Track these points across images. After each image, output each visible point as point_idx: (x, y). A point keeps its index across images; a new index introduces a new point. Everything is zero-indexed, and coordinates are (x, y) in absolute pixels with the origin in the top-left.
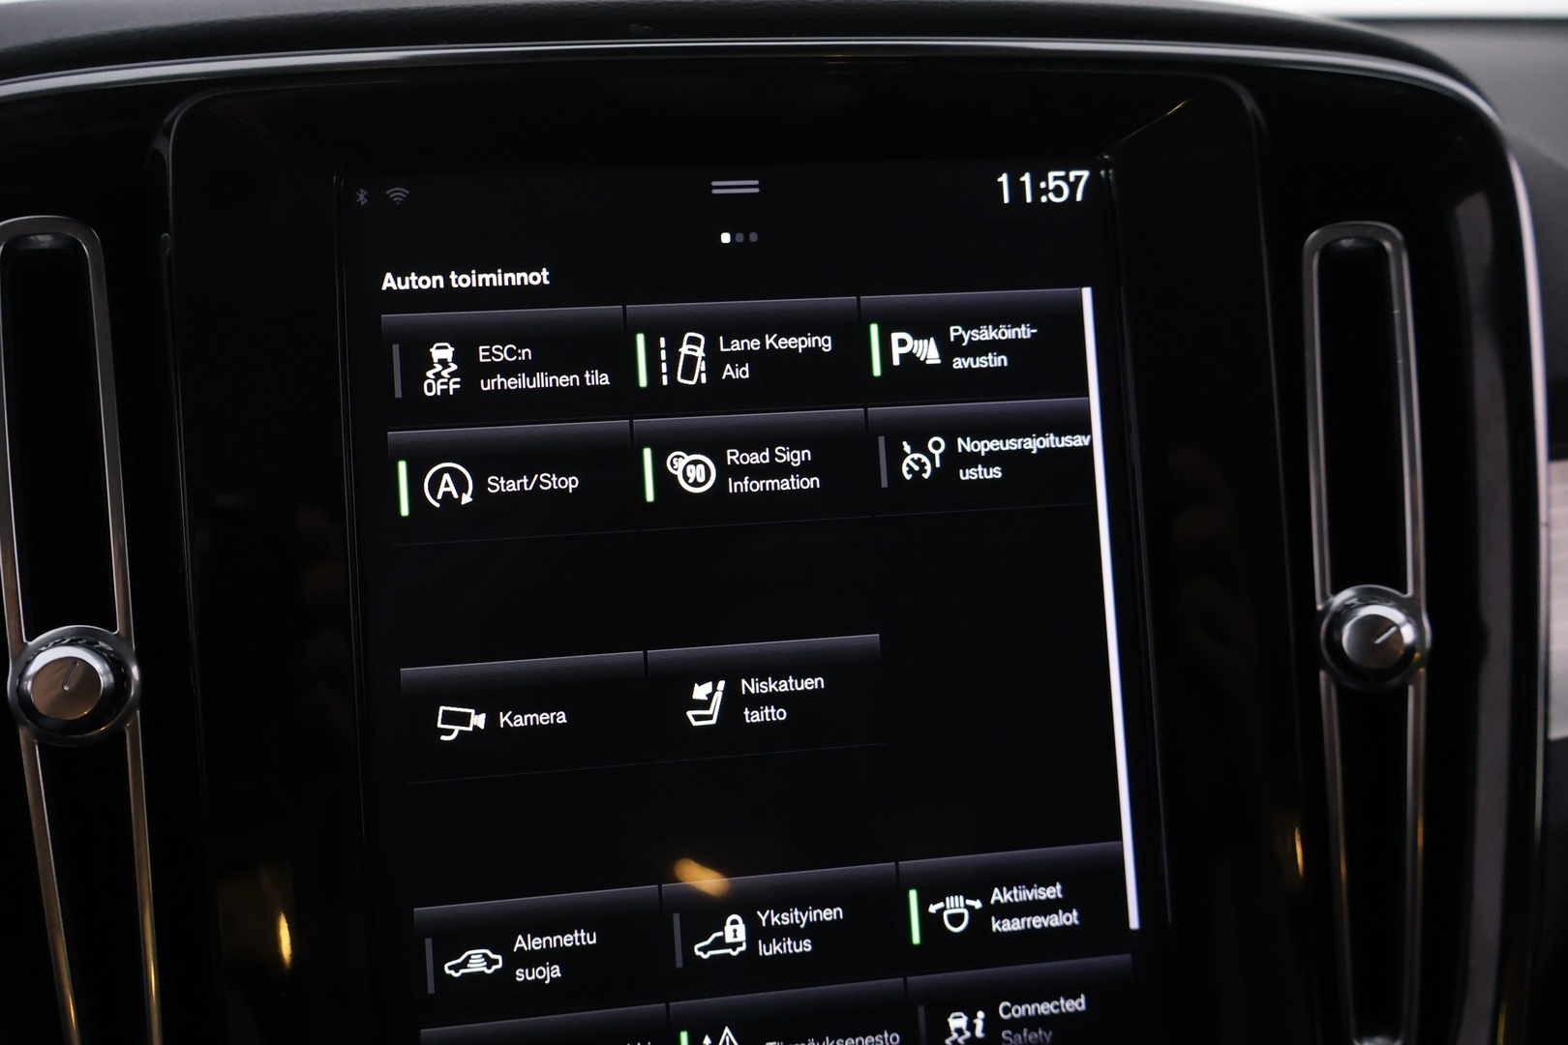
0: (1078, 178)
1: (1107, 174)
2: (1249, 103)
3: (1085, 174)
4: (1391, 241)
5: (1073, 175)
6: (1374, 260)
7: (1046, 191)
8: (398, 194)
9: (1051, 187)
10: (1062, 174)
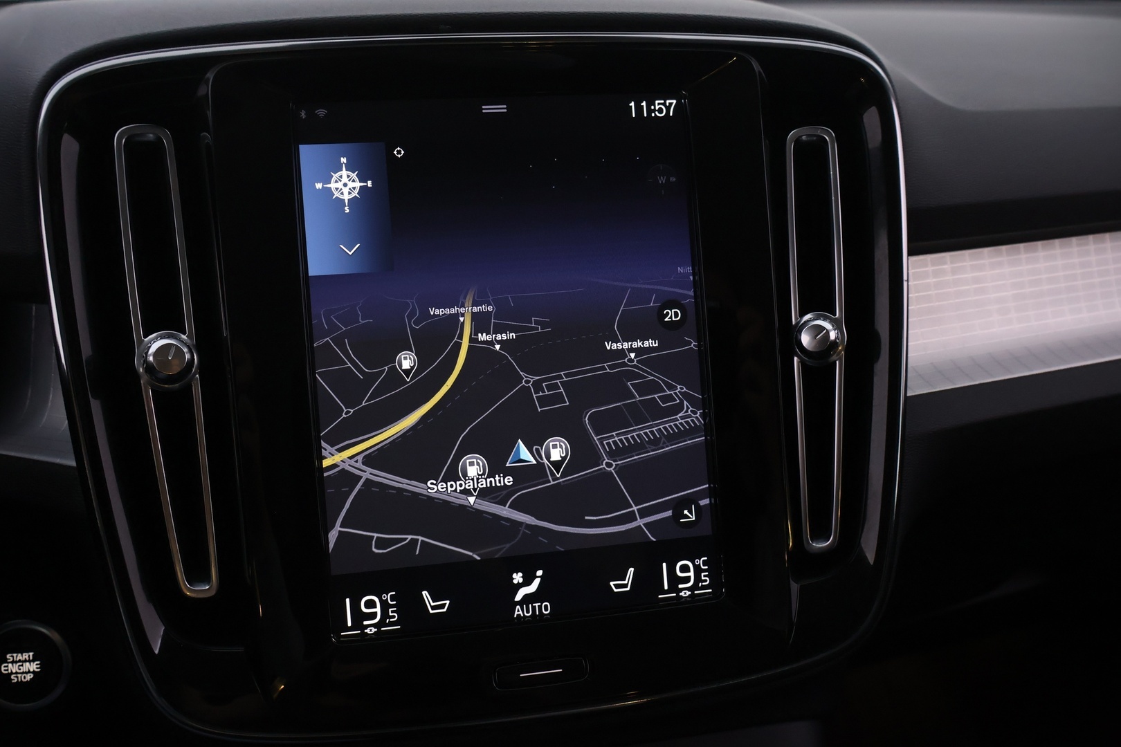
0: (671, 104)
1: (685, 101)
2: (756, 66)
3: (674, 102)
4: (829, 136)
5: (668, 102)
6: (819, 147)
7: (654, 111)
8: (321, 112)
9: (657, 108)
10: (663, 102)
